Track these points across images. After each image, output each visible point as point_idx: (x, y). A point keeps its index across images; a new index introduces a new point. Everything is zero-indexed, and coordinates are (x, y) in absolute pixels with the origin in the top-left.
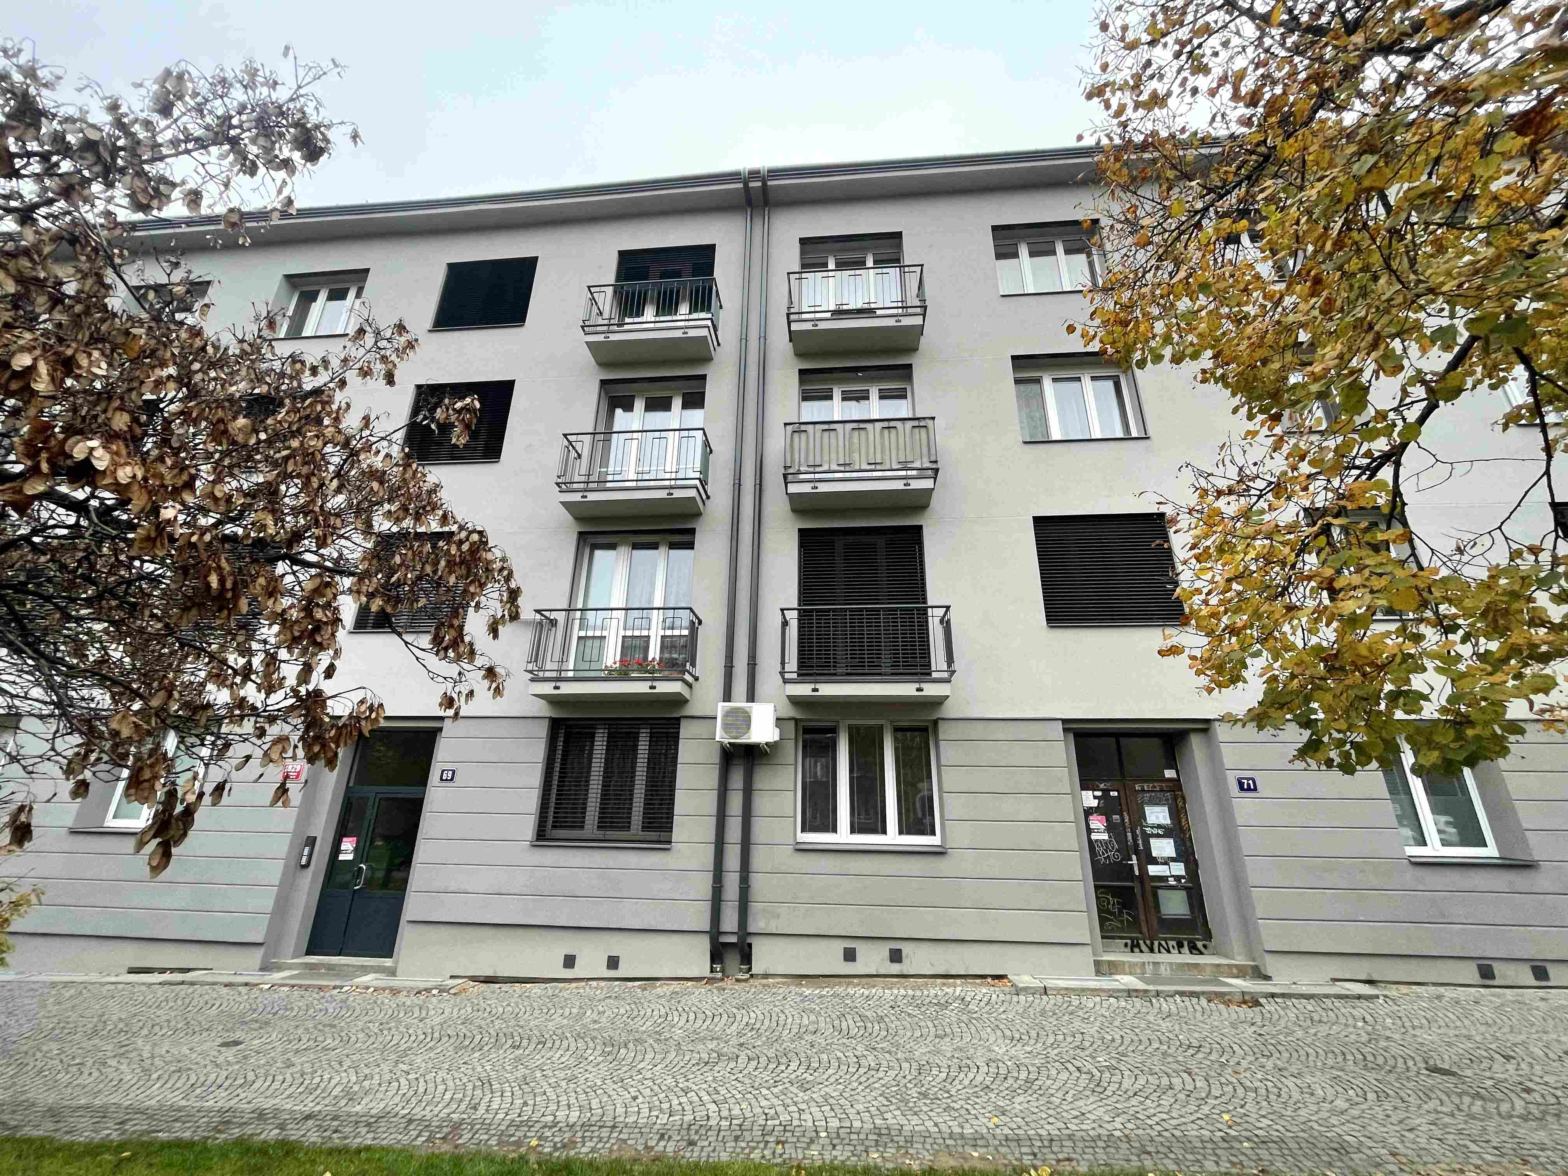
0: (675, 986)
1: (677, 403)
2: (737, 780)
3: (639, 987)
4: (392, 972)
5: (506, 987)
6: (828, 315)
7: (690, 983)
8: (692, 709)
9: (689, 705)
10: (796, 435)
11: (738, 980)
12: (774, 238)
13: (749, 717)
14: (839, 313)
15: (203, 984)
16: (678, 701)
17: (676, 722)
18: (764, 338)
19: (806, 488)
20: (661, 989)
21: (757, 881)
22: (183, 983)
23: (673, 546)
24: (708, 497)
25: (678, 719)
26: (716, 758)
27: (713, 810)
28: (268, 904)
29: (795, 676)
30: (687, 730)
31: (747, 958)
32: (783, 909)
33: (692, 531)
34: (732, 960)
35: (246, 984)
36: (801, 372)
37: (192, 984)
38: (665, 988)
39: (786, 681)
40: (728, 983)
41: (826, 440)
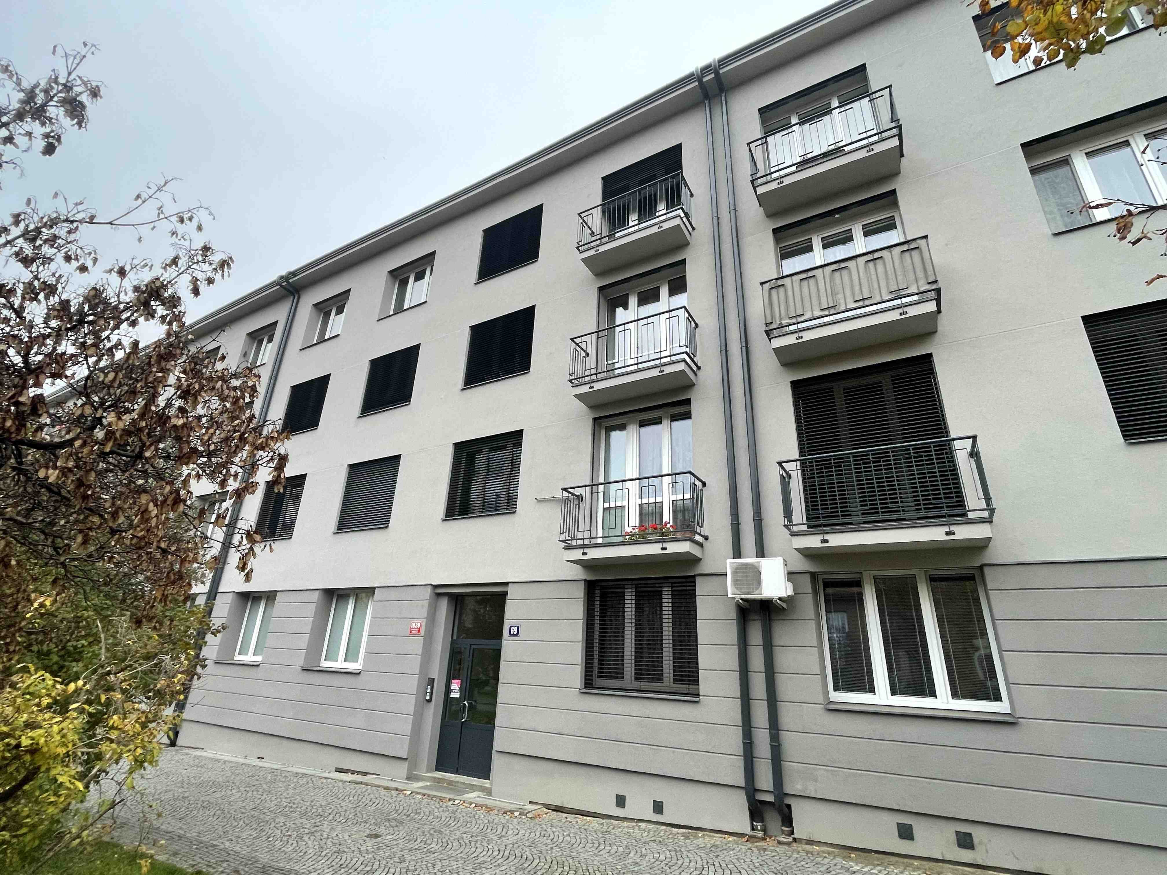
0: (717, 839)
1: (664, 291)
2: (756, 636)
3: (683, 835)
4: (489, 792)
5: (571, 817)
6: (794, 168)
7: (731, 839)
8: (706, 567)
9: (702, 563)
10: (774, 292)
11: (780, 843)
12: (733, 118)
13: (759, 573)
14: (805, 163)
15: (372, 785)
16: (692, 561)
17: (691, 580)
18: (734, 210)
19: (791, 340)
20: (703, 840)
21: (788, 739)
22: (361, 783)
23: (674, 418)
24: (699, 368)
25: (694, 577)
26: (733, 614)
27: (735, 665)
28: (407, 728)
29: (804, 528)
30: (702, 587)
31: (788, 820)
32: (821, 772)
33: (688, 402)
34: (774, 822)
35: (397, 789)
36: (775, 231)
37: (366, 784)
38: (707, 839)
39: (794, 534)
40: (770, 844)
41: (805, 290)
